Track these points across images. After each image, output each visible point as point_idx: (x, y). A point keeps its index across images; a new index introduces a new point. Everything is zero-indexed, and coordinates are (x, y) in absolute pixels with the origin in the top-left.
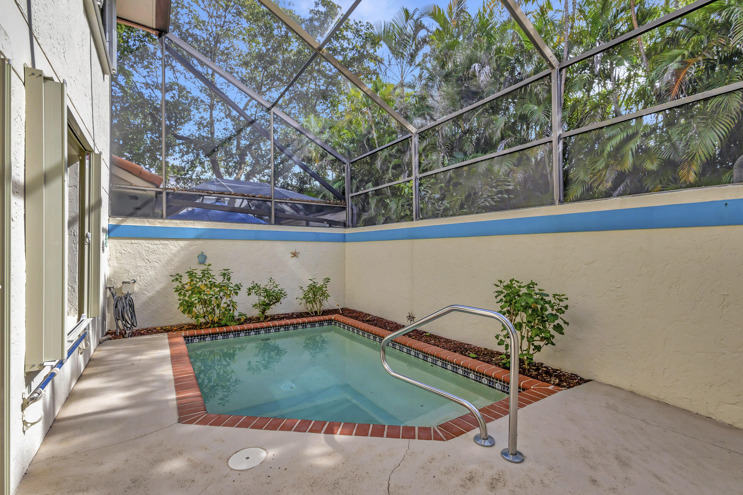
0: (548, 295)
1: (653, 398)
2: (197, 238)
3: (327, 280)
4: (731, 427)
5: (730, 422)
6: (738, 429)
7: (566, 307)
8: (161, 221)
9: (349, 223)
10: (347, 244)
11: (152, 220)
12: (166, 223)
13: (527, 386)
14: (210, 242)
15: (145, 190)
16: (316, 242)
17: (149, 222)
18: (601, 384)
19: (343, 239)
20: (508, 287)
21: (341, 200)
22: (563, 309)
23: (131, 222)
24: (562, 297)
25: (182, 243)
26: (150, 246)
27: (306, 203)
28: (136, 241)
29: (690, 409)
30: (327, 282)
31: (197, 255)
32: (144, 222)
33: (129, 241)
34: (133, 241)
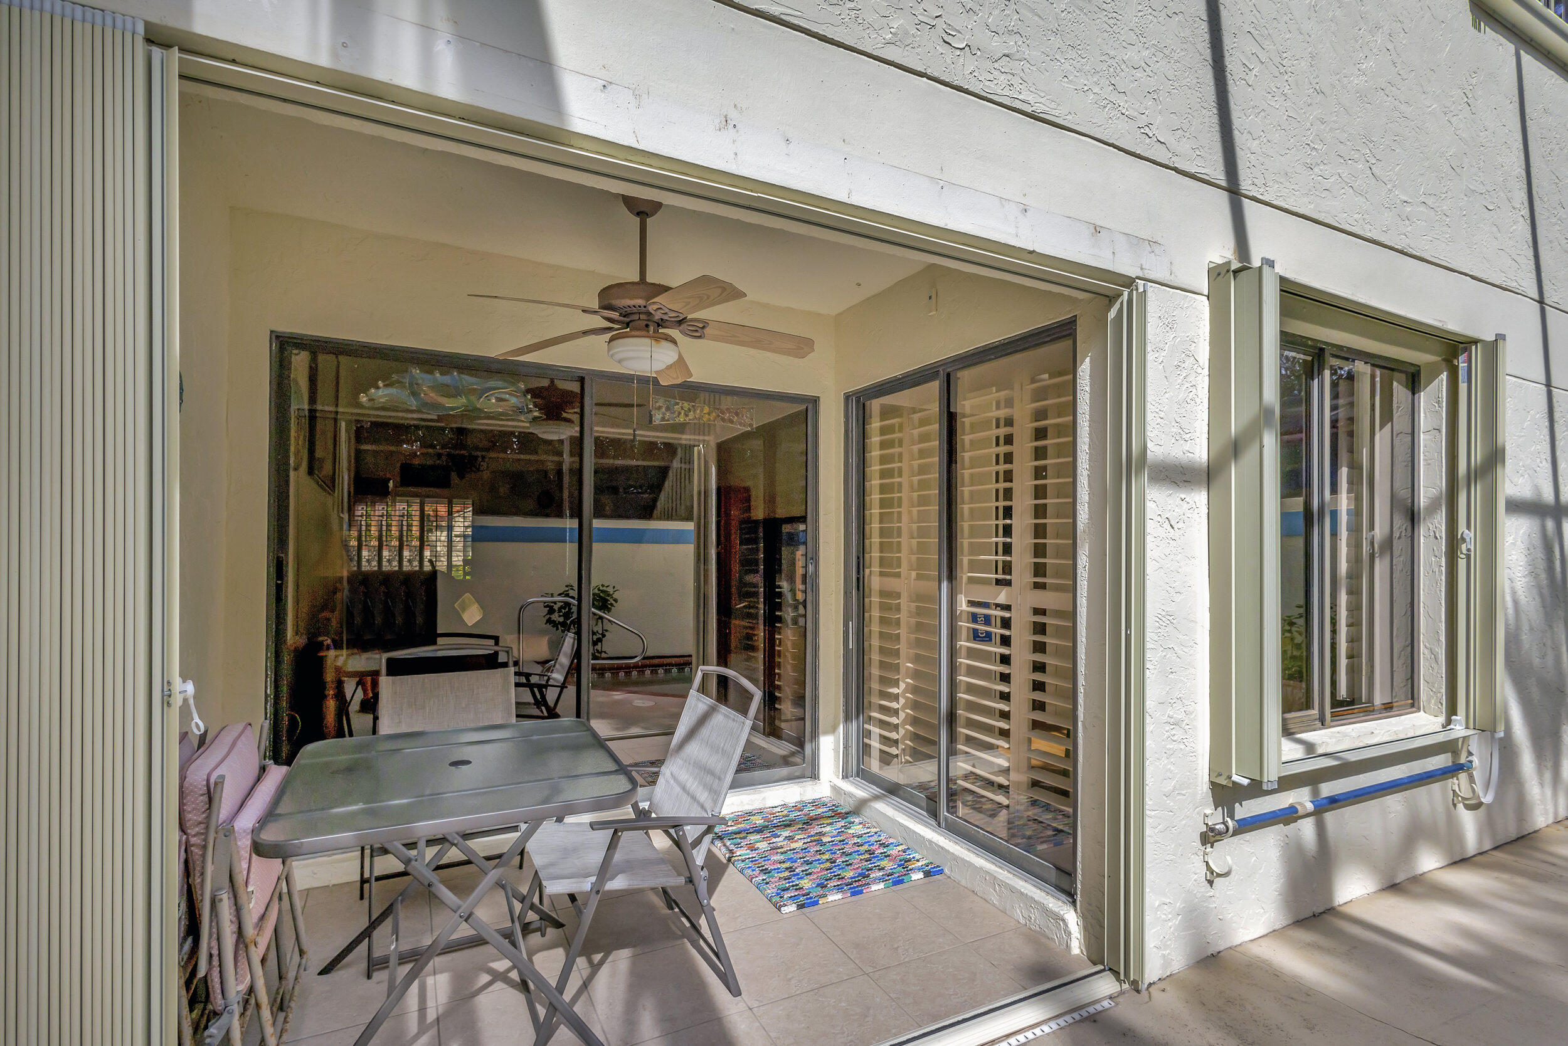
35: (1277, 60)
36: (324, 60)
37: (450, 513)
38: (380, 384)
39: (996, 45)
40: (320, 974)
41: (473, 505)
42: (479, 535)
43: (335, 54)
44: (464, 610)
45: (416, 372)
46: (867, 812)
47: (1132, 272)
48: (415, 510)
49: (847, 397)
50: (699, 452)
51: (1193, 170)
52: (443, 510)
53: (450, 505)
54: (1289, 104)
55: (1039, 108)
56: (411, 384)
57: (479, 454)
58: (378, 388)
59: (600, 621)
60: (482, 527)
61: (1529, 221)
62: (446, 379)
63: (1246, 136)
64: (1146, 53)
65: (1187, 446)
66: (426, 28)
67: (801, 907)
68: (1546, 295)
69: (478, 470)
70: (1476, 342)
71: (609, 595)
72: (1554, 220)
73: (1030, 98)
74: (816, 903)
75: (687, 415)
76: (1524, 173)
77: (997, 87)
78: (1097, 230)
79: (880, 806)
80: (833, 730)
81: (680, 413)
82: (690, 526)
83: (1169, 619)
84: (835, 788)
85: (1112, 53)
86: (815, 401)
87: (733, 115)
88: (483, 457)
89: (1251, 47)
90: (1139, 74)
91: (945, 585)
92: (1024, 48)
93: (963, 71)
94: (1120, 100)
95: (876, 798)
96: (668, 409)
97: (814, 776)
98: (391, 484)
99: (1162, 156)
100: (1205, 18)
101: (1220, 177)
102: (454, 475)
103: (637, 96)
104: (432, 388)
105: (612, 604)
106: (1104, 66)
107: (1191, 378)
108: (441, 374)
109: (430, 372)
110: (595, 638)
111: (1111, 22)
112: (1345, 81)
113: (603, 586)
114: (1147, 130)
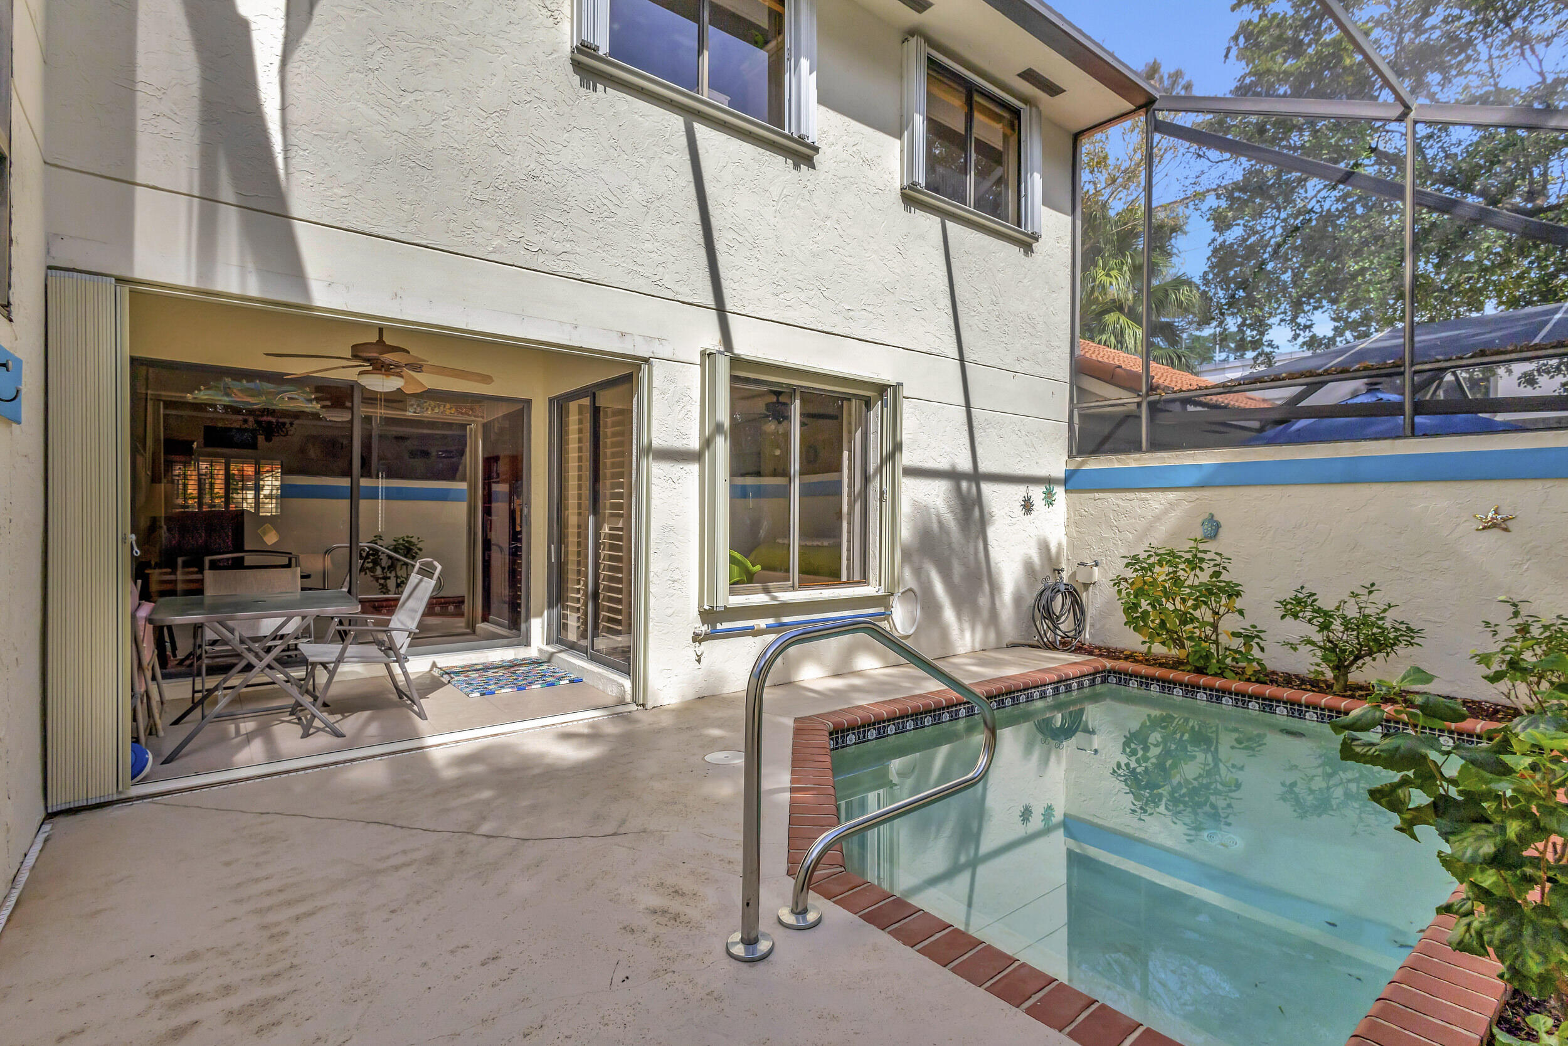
2: (1201, 486)
8: (1137, 456)
11: (1123, 457)
12: (1145, 459)
14: (1229, 492)
15: (1123, 405)
17: (1119, 461)
23: (1096, 463)
25: (1171, 496)
26: (1120, 502)
28: (1101, 495)
31: (1200, 520)
32: (1111, 461)
33: (1091, 495)
34: (1096, 495)
35: (751, 241)
36: (193, 284)
37: (258, 472)
38: (202, 387)
39: (559, 248)
40: (171, 725)
41: (282, 465)
42: (287, 492)
43: (198, 282)
44: (265, 534)
45: (228, 380)
46: (554, 660)
47: (646, 355)
48: (219, 470)
49: (551, 400)
50: (471, 429)
51: (690, 301)
52: (249, 470)
53: (257, 465)
54: (759, 263)
55: (585, 277)
56: (225, 388)
57: (287, 421)
58: (200, 390)
59: (405, 567)
60: (290, 486)
61: (952, 316)
62: (251, 385)
63: (728, 281)
64: (657, 244)
65: (684, 442)
66: (242, 267)
67: (483, 694)
68: (966, 356)
69: (287, 434)
70: (890, 386)
71: (414, 545)
72: (973, 313)
73: (580, 272)
74: (494, 693)
75: (433, 410)
76: (948, 289)
77: (560, 267)
78: (623, 335)
79: (563, 655)
80: (541, 615)
81: (427, 409)
82: (463, 486)
83: (668, 529)
84: (540, 650)
85: (634, 246)
86: (528, 402)
87: (400, 293)
88: (291, 424)
89: (731, 235)
90: (652, 255)
91: (591, 519)
92: (576, 248)
93: (539, 262)
94: (640, 269)
95: (561, 651)
96: (418, 406)
97: (527, 644)
98: (195, 445)
99: (670, 295)
100: (699, 223)
101: (711, 302)
102: (261, 439)
103: (347, 288)
104: (241, 391)
105: (416, 553)
106: (629, 253)
107: (688, 407)
108: (248, 382)
109: (239, 381)
110: (399, 581)
111: (634, 231)
112: (803, 248)
113: (408, 537)
114: (658, 283)
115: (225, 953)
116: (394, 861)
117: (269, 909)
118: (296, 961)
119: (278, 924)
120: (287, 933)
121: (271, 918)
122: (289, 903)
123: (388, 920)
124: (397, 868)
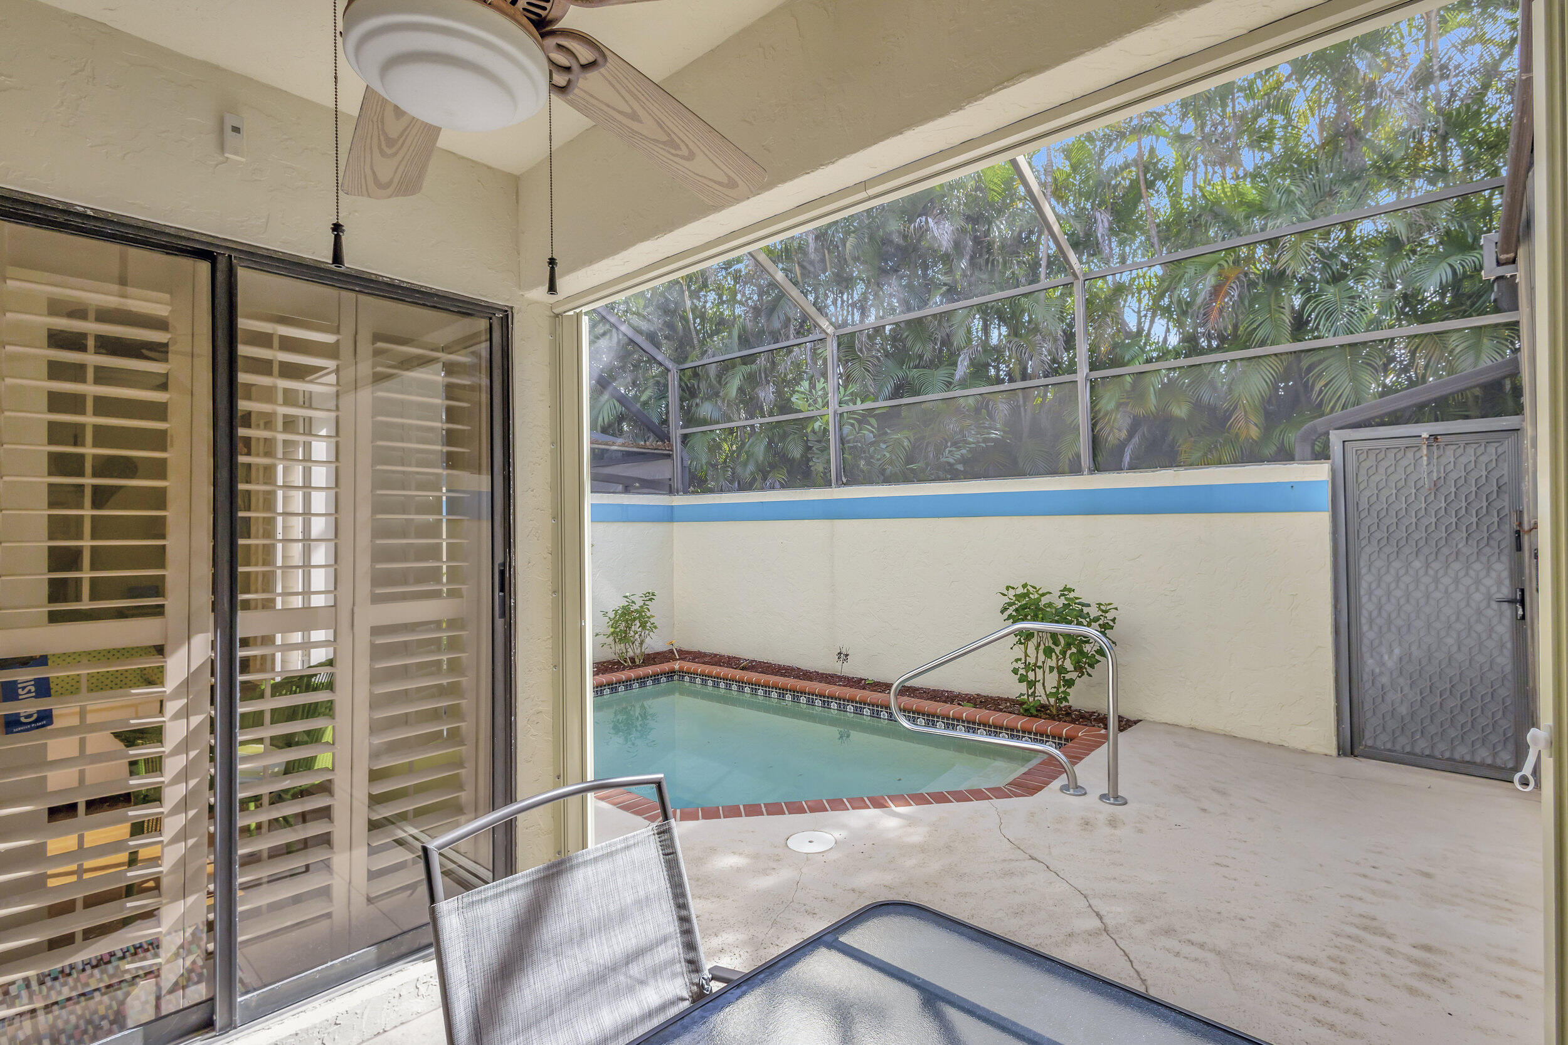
0: (1088, 605)
1: (1218, 732)
3: (650, 597)
4: (1304, 752)
5: (1303, 747)
6: (1312, 753)
7: (1114, 620)
9: (677, 484)
10: (676, 526)
13: (1072, 734)
16: (621, 524)
18: (1155, 722)
19: (669, 516)
20: (1019, 597)
21: (663, 441)
22: (1111, 623)
24: (1109, 607)
27: (603, 447)
29: (1261, 739)
30: (651, 600)
115: (1383, 975)
116: (1196, 952)
117: (1333, 987)
118: (1334, 937)
119: (1332, 969)
120: (1329, 957)
121: (1335, 978)
122: (1313, 980)
123: (1251, 918)
124: (1202, 946)
